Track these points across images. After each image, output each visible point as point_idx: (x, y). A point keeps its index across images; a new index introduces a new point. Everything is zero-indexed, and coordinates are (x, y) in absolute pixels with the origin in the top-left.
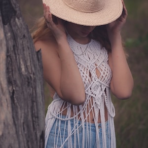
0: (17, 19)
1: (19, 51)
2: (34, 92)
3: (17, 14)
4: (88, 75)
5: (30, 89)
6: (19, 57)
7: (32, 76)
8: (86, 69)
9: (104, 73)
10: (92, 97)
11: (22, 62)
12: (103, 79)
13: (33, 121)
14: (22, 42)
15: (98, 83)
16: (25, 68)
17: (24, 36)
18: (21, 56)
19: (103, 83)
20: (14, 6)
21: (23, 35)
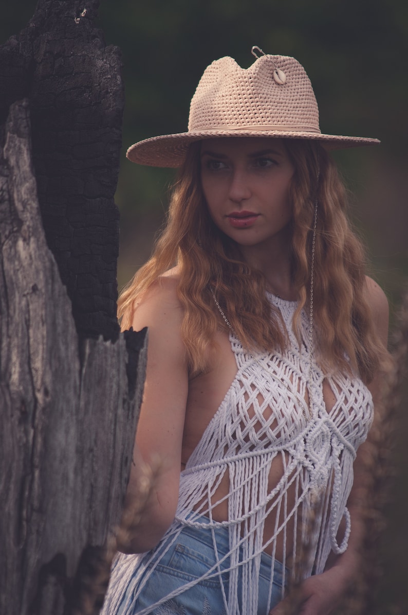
0: (20, 243)
1: (12, 327)
2: (39, 440)
3: (25, 227)
4: (302, 396)
5: (26, 433)
6: (9, 344)
7: (40, 396)
8: (295, 378)
9: (346, 401)
10: (304, 468)
11: (14, 358)
12: (340, 419)
13: (20, 519)
14: (28, 305)
15: (326, 429)
16: (22, 373)
17: (35, 289)
18: (15, 341)
19: (338, 430)
20: (19, 206)
21: (31, 285)
